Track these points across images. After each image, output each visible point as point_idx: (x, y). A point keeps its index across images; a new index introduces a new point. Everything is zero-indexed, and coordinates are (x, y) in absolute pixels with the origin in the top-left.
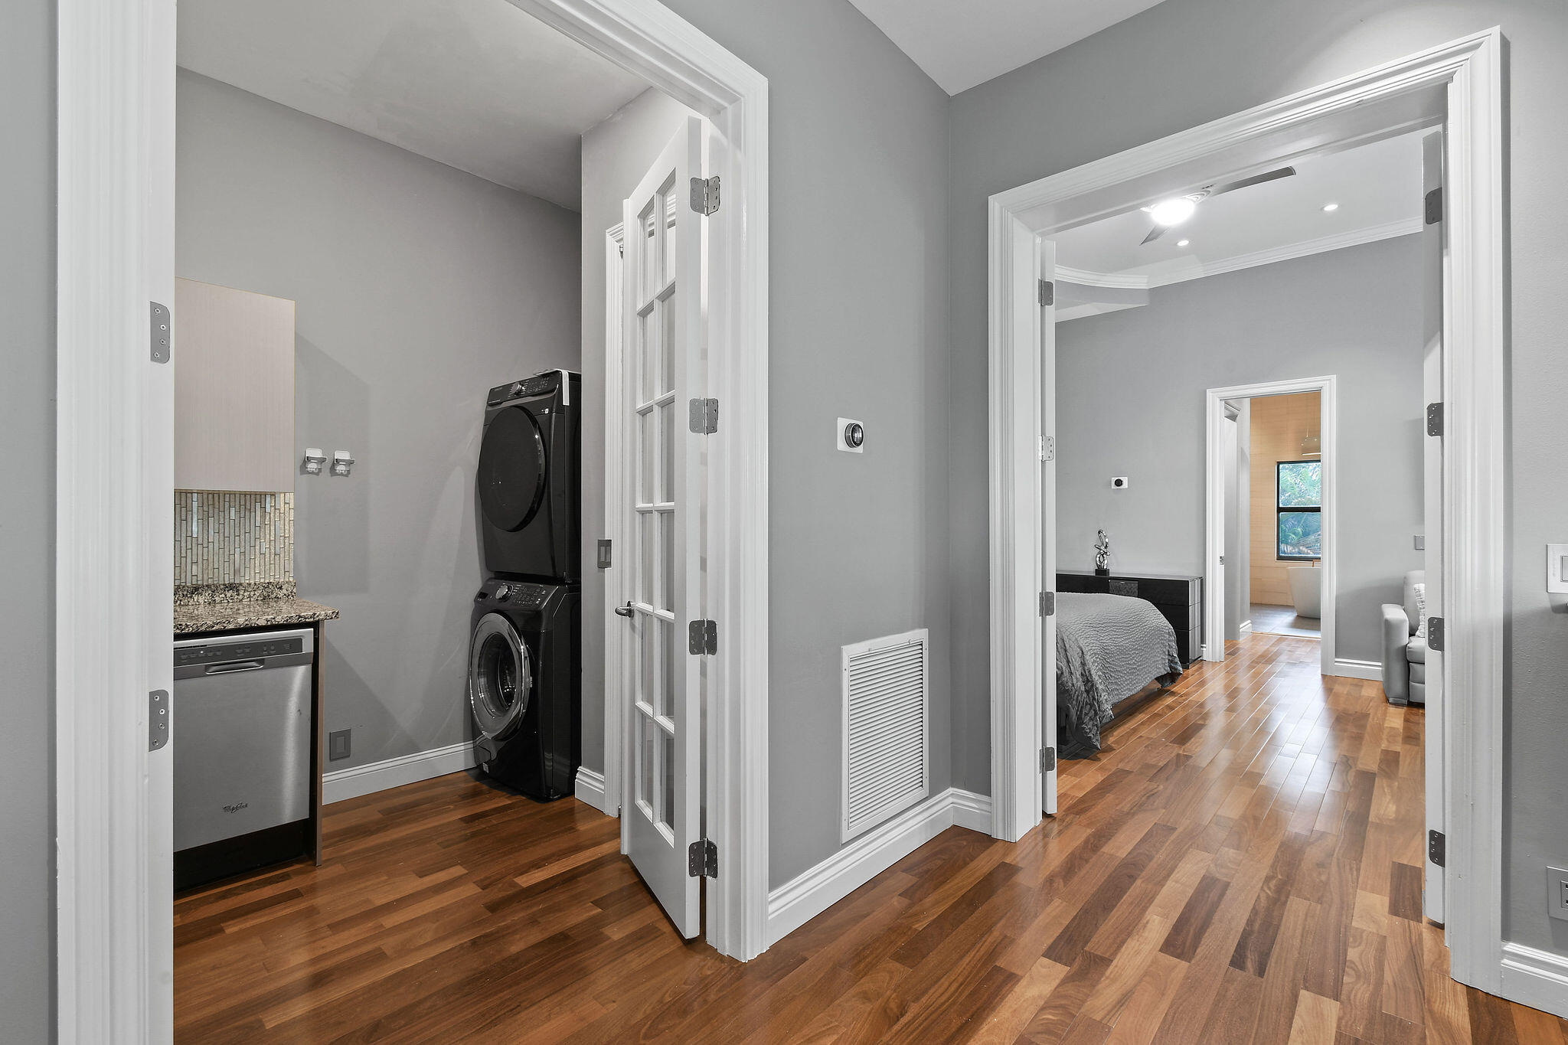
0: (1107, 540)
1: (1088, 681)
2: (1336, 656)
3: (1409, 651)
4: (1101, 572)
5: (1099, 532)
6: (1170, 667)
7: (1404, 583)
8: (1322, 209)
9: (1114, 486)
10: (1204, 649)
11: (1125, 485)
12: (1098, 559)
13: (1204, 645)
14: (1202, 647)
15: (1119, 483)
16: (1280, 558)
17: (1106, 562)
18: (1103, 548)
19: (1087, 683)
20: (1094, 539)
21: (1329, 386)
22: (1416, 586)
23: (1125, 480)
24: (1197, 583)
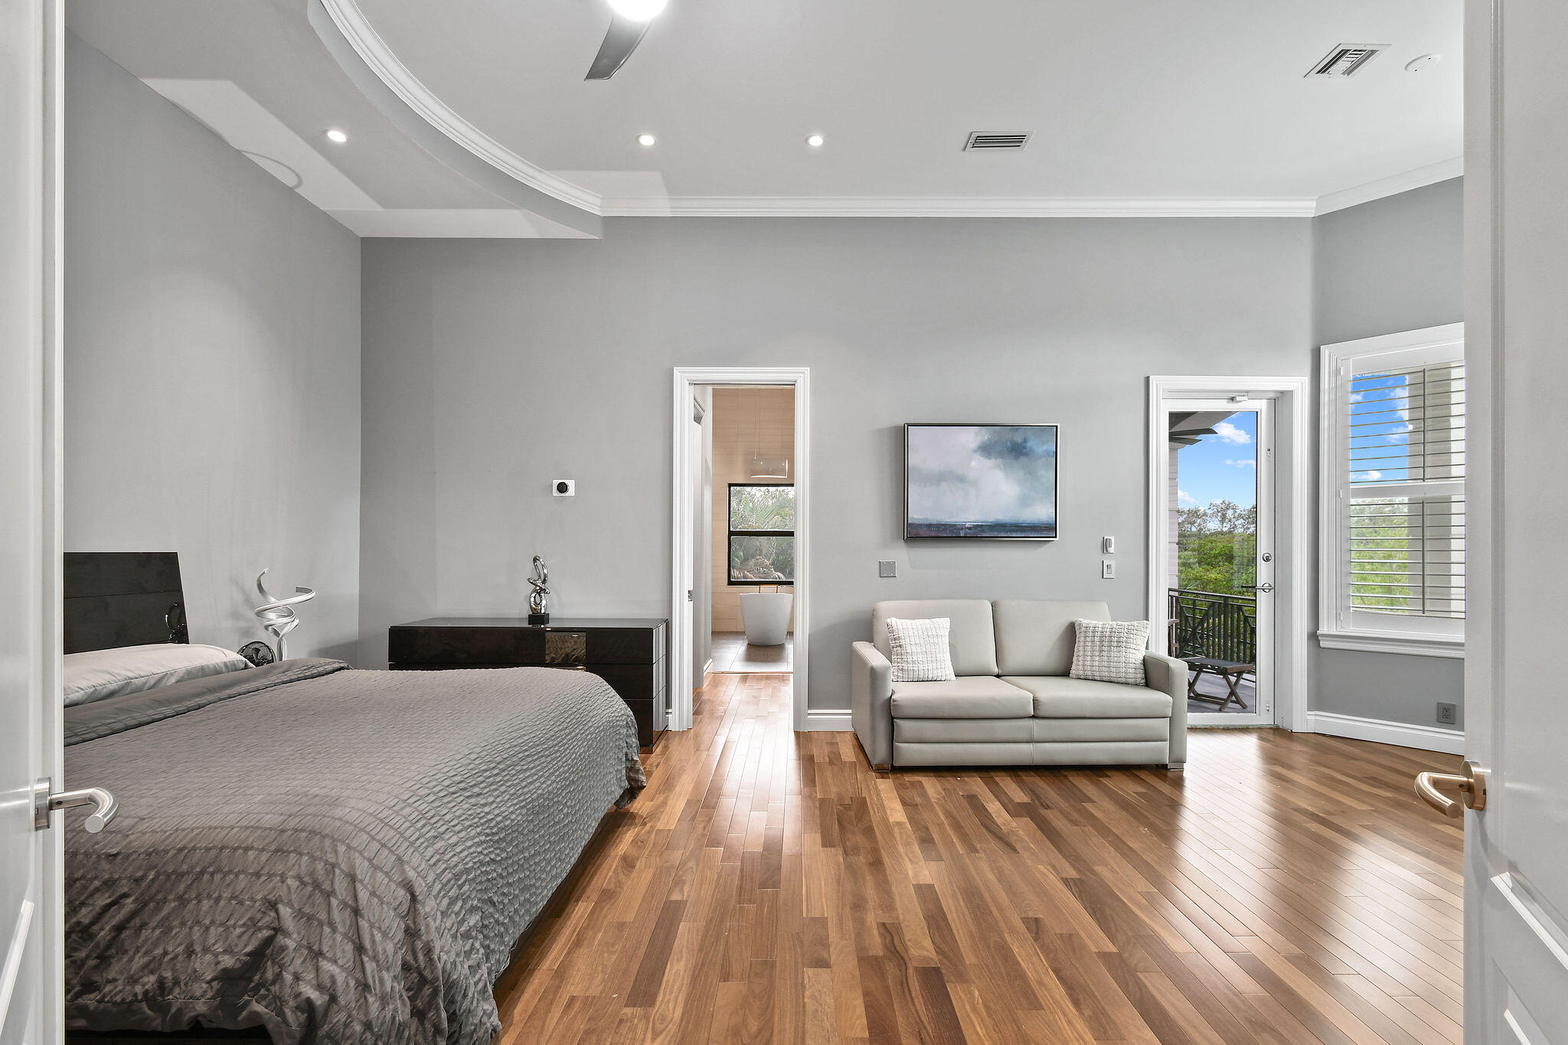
0: (545, 571)
1: (423, 981)
2: (809, 708)
3: (894, 705)
4: (537, 617)
5: (535, 560)
6: (629, 779)
7: (873, 615)
8: (807, 140)
9: (556, 493)
10: (670, 716)
11: (571, 491)
12: (532, 599)
13: (670, 711)
14: (667, 713)
15: (562, 488)
16: (730, 583)
17: (544, 602)
18: (539, 583)
19: (420, 988)
20: (528, 569)
21: (802, 378)
22: (889, 621)
23: (571, 484)
24: (662, 628)
